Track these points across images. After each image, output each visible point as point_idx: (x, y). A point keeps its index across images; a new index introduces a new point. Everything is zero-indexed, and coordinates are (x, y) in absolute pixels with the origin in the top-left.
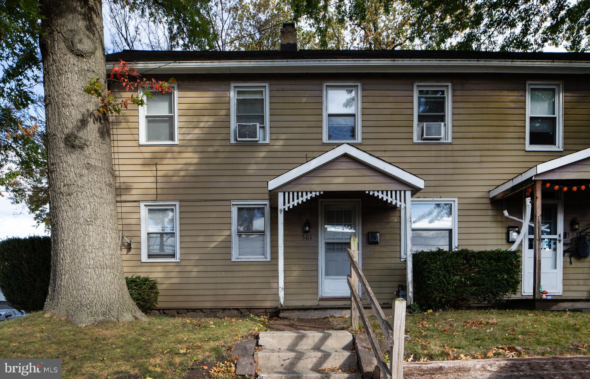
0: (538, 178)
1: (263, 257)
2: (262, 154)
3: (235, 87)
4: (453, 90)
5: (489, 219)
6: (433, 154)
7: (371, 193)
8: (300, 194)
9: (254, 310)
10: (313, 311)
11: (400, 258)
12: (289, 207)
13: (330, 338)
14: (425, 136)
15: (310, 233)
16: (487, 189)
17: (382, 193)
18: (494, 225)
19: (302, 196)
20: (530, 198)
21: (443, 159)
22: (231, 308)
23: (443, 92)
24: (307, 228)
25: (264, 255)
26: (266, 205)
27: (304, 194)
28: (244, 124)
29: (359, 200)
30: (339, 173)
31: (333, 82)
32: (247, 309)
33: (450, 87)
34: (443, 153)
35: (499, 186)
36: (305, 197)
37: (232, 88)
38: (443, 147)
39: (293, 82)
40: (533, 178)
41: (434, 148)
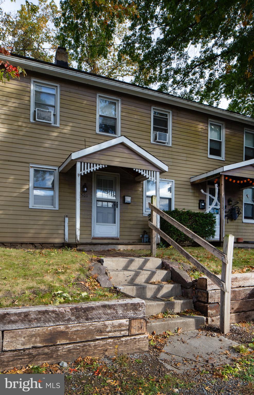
0: (223, 174)
1: (52, 206)
2: (55, 134)
3: (34, 81)
4: (173, 115)
5: (190, 194)
6: (162, 151)
7: (137, 171)
8: (92, 165)
9: (46, 245)
10: (100, 245)
11: (143, 214)
12: (84, 173)
13: (149, 262)
14: (158, 140)
15: (86, 193)
16: (189, 177)
17: (143, 172)
18: (192, 198)
19: (93, 167)
20: (217, 184)
21: (167, 156)
22: (28, 243)
23: (166, 115)
24: (85, 189)
25: (53, 205)
26: (56, 170)
27: (95, 165)
28: (42, 109)
29: (119, 174)
30: (118, 154)
31: (103, 94)
32: (40, 243)
33: (171, 113)
34: (167, 152)
35: (197, 176)
36: (95, 168)
37: (32, 82)
38: (167, 148)
39: (77, 88)
40: (221, 173)
41: (162, 148)
